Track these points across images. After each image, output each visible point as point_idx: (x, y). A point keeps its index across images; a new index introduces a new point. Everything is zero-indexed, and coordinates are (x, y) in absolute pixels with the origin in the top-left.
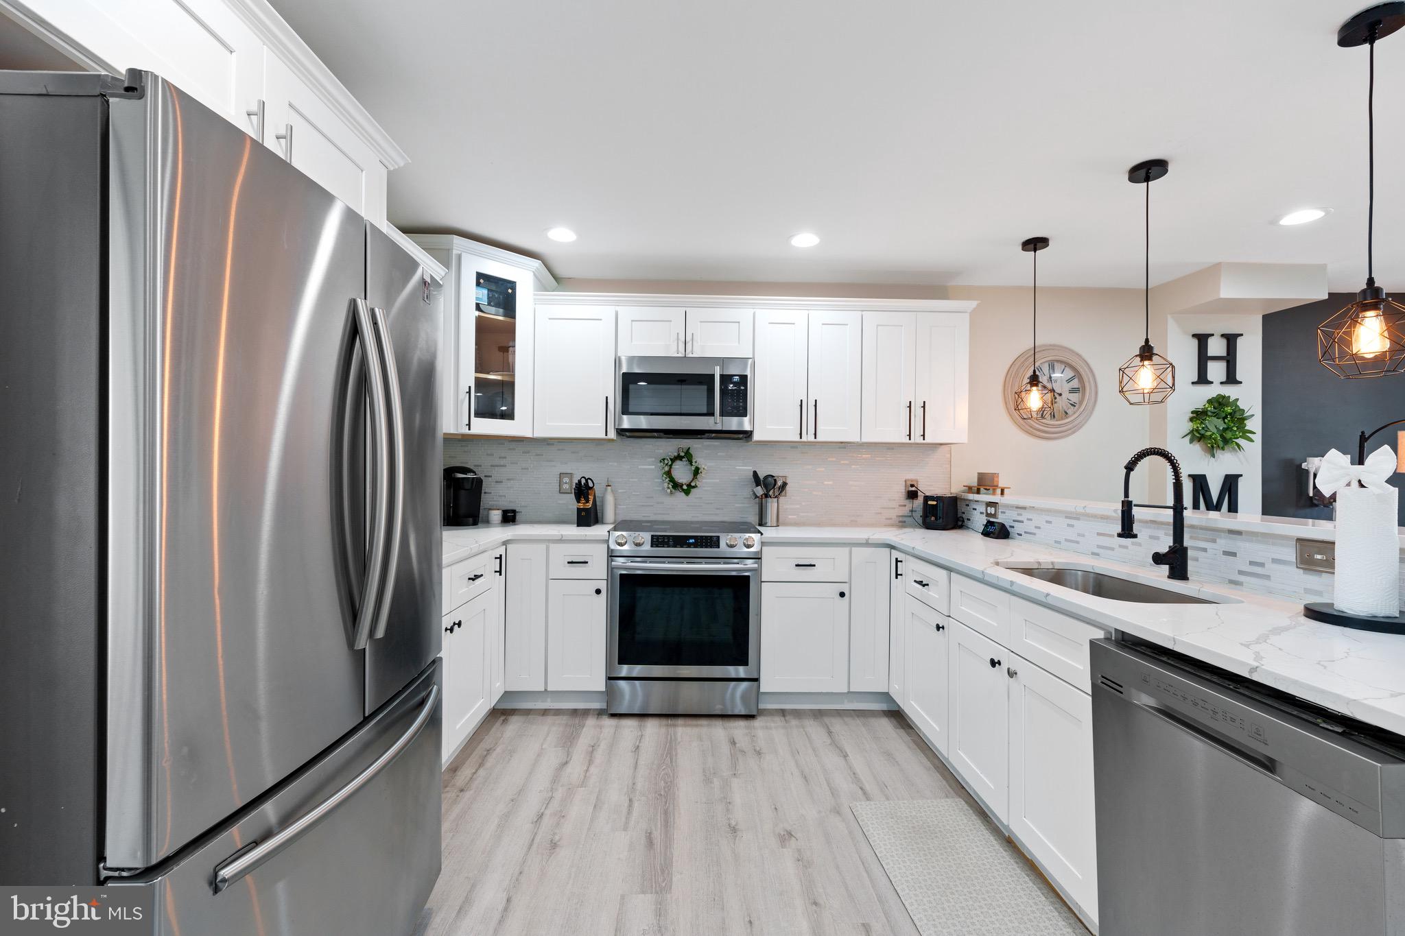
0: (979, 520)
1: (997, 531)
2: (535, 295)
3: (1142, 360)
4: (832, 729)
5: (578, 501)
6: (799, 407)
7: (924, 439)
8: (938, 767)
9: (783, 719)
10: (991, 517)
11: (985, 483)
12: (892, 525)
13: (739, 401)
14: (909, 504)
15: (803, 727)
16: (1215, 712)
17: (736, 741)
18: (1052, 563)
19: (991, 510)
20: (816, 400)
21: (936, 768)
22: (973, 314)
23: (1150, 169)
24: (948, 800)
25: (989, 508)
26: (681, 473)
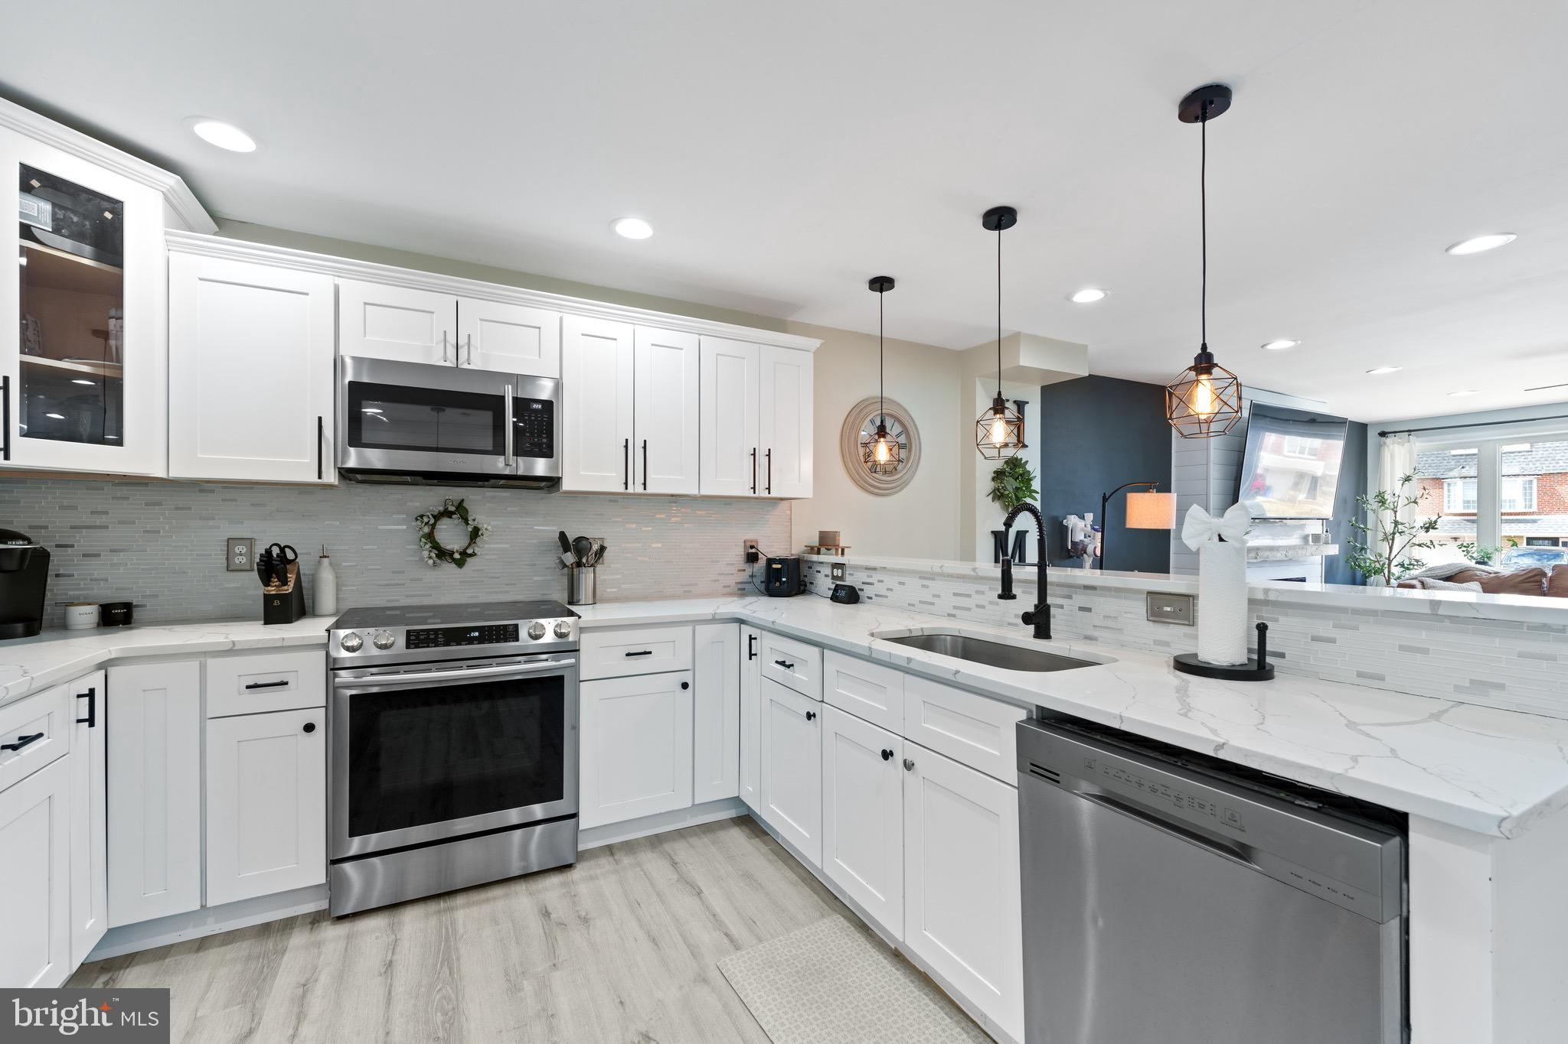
0: (824, 583)
1: (847, 595)
2: (166, 233)
3: (995, 414)
4: (677, 859)
5: (266, 582)
6: (624, 449)
7: (769, 493)
8: (805, 879)
9: (611, 859)
10: (837, 580)
11: (827, 541)
12: (731, 594)
13: (541, 436)
14: (749, 569)
15: (639, 865)
16: (1178, 798)
17: (550, 909)
18: (922, 629)
19: (838, 572)
20: (645, 441)
21: (803, 880)
22: (818, 354)
23: (1003, 216)
24: (825, 920)
25: (835, 570)
26: (450, 535)
